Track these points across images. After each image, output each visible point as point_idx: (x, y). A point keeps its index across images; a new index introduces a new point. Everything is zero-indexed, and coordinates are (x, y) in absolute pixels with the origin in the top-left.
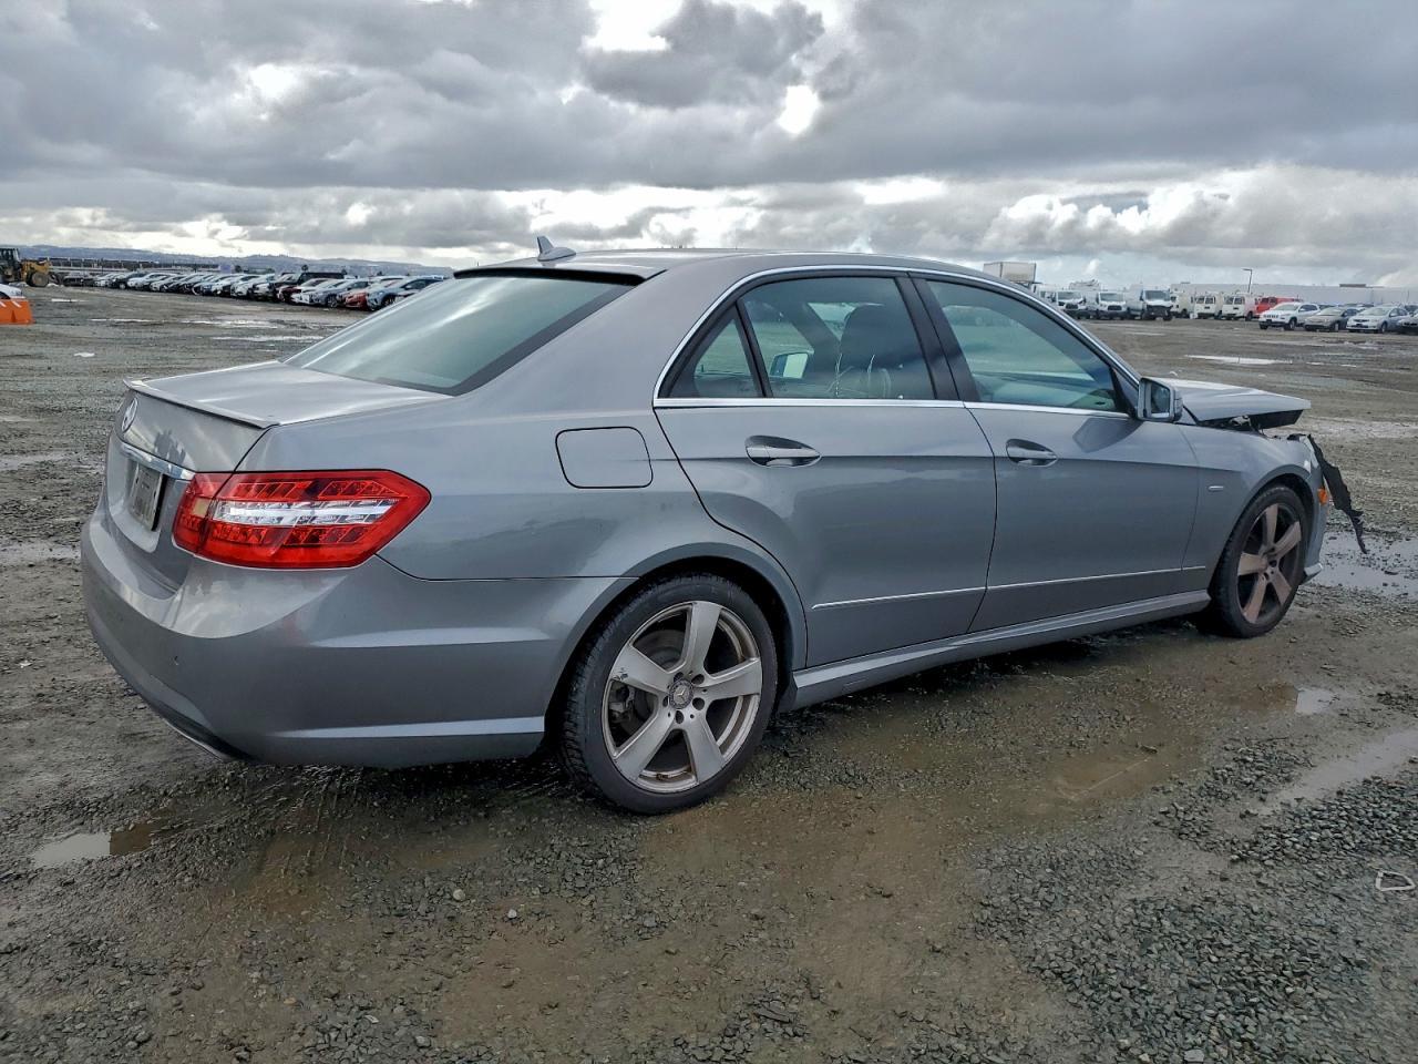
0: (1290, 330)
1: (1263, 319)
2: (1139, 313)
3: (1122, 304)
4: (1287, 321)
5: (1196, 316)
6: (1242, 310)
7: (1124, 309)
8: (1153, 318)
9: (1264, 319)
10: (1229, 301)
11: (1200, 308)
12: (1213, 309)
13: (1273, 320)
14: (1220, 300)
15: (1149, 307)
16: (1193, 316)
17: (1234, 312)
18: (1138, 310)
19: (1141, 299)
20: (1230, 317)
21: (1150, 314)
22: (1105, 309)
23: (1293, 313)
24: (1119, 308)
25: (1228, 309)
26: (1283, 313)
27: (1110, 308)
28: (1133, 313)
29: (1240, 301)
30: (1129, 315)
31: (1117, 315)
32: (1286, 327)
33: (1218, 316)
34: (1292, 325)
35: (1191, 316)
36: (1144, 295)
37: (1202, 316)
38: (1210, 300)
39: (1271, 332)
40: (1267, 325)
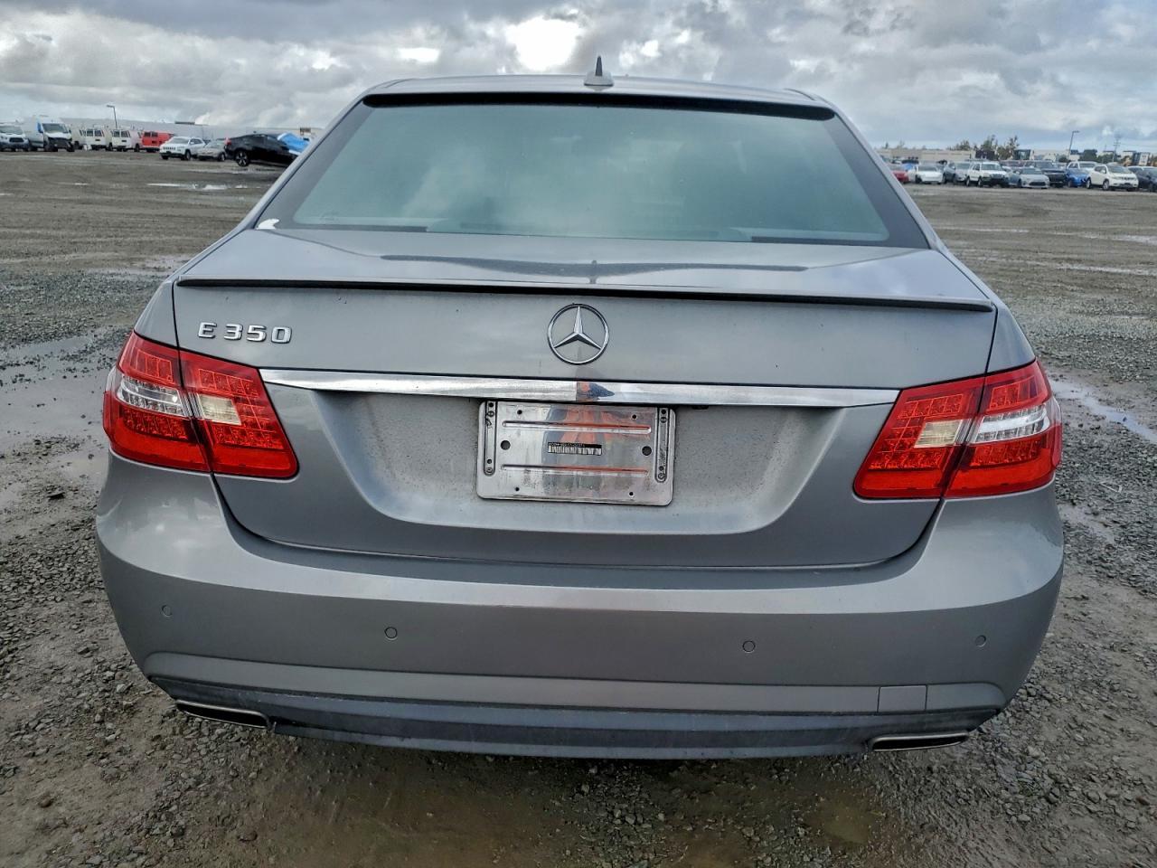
0: (187, 160)
1: (162, 151)
2: (42, 145)
3: (23, 136)
4: (183, 153)
5: (90, 148)
6: (129, 143)
7: (26, 141)
8: (55, 150)
9: (165, 151)
10: (116, 134)
11: (90, 141)
12: (103, 142)
13: (173, 151)
14: (108, 134)
15: (50, 139)
16: (87, 147)
17: (123, 144)
18: (40, 142)
19: (41, 132)
20: (121, 149)
21: (53, 146)
22: (7, 141)
23: (187, 146)
24: (21, 140)
25: (117, 142)
26: (179, 145)
27: (12, 140)
28: (34, 144)
29: (125, 134)
30: (32, 147)
31: (20, 147)
32: (182, 157)
33: (109, 148)
34: (186, 156)
35: (85, 147)
36: (42, 128)
37: (95, 148)
38: (99, 133)
39: (171, 163)
40: (167, 156)
